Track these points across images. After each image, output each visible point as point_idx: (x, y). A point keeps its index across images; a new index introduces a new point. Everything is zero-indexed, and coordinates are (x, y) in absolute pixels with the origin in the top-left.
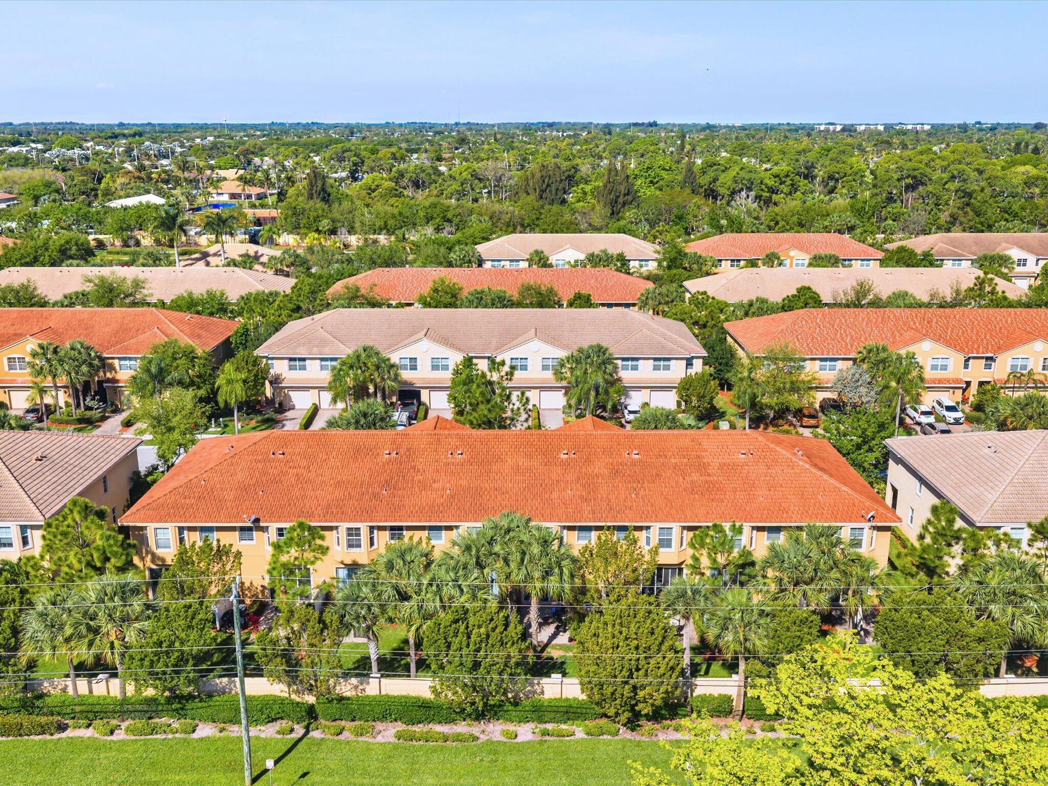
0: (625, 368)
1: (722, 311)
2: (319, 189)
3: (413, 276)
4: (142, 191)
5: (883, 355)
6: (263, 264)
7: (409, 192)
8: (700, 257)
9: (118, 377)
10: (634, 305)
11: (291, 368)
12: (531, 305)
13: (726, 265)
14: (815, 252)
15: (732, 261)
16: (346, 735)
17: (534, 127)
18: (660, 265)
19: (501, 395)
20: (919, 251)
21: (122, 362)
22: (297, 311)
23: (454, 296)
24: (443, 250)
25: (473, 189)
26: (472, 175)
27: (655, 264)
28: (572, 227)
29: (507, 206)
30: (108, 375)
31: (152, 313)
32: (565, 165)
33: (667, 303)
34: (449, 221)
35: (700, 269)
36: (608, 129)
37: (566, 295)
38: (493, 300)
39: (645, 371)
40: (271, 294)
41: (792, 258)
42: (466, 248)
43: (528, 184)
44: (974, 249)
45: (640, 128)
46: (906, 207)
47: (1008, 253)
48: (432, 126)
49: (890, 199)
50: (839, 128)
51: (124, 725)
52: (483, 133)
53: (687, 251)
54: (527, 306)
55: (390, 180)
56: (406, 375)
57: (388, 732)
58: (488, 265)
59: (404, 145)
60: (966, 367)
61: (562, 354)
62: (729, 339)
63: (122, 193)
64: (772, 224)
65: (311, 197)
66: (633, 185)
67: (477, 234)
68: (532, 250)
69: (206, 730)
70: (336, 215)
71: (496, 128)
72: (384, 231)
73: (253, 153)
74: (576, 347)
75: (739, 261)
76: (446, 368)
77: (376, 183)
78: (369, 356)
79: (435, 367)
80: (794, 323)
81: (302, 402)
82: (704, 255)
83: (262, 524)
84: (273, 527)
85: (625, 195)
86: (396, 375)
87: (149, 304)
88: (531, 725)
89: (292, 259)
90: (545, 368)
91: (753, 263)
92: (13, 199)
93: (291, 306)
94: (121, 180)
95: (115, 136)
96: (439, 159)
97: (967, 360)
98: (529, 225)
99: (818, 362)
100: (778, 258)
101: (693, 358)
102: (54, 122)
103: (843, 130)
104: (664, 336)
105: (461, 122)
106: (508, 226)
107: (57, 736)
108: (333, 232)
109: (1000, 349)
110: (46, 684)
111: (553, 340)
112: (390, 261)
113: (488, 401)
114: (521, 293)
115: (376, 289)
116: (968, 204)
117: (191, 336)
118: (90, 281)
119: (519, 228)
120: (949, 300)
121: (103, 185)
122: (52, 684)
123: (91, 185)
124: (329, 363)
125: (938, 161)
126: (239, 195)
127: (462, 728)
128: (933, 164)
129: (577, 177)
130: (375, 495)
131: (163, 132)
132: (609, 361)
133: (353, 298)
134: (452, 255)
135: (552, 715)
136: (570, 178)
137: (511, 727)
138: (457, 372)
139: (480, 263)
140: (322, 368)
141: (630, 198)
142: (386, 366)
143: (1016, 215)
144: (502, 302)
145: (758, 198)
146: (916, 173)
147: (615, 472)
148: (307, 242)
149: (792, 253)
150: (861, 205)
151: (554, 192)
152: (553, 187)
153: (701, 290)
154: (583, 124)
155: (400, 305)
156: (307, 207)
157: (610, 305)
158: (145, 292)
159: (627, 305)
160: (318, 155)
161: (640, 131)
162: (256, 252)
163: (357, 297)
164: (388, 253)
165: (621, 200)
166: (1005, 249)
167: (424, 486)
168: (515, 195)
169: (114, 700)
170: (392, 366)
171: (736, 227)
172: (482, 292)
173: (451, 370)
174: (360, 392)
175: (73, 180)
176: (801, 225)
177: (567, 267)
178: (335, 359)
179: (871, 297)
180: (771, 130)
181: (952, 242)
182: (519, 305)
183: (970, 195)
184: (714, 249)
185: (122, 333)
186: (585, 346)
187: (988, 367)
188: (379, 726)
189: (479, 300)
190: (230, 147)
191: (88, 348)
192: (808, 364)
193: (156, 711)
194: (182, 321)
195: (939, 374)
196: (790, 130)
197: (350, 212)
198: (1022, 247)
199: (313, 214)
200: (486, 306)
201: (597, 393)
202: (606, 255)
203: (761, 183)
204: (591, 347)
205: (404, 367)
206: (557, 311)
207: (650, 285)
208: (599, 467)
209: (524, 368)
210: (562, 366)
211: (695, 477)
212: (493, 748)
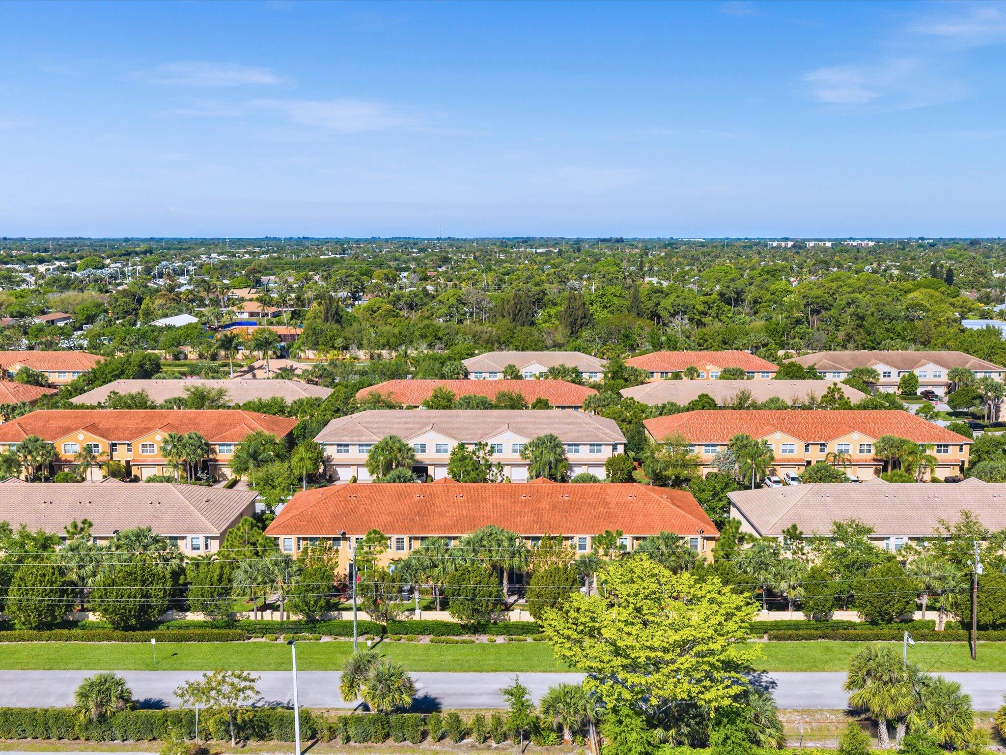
0: (570, 451)
1: (643, 412)
2: (333, 312)
3: (418, 386)
4: (177, 311)
5: (745, 442)
6: (298, 376)
7: (404, 313)
8: (636, 370)
9: (218, 458)
10: (581, 407)
11: (339, 451)
12: (506, 407)
13: (657, 376)
14: (726, 366)
15: (662, 373)
16: (403, 641)
17: (510, 243)
18: (606, 376)
19: (485, 465)
20: (805, 366)
21: (222, 448)
22: (338, 412)
23: (449, 401)
24: (437, 365)
25: (458, 312)
26: (457, 300)
27: (602, 375)
28: (539, 346)
29: (487, 327)
30: (211, 456)
31: (239, 413)
32: (535, 289)
33: (604, 406)
34: (440, 339)
35: (636, 380)
36: (577, 245)
37: (531, 400)
38: (478, 404)
39: (584, 454)
40: (316, 399)
41: (708, 371)
42: (456, 363)
43: (503, 308)
44: (850, 364)
45: (608, 244)
46: (812, 327)
47: (874, 367)
48: (415, 242)
49: (798, 322)
50: (790, 244)
51: (282, 637)
52: (463, 250)
53: (627, 365)
54: (502, 408)
55: (389, 303)
56: (419, 456)
57: (426, 640)
58: (472, 377)
59: (393, 264)
60: (807, 450)
61: (526, 441)
62: (646, 432)
63: (160, 312)
64: (701, 341)
65: (326, 320)
66: (588, 310)
67: (463, 351)
68: (506, 365)
69: (326, 639)
70: (349, 335)
71: (475, 244)
72: (387, 347)
73: (260, 272)
74: (536, 436)
75: (667, 373)
76: (446, 451)
77: (377, 306)
78: (394, 442)
79: (438, 451)
80: (688, 420)
81: (345, 475)
82: (639, 369)
83: (347, 536)
84: (353, 537)
85: (582, 318)
86: (413, 456)
87: (229, 407)
88: (503, 637)
89: (321, 372)
90: (514, 451)
91: (677, 376)
92: (69, 318)
93: (334, 408)
94: (159, 302)
95: (128, 254)
96: (426, 279)
97: (807, 446)
98: (504, 342)
99: (703, 447)
100: (697, 371)
101: (617, 444)
102: (64, 237)
103: (794, 246)
104: (597, 429)
105: (443, 237)
106: (487, 343)
107: (246, 641)
108: (346, 348)
109: (831, 438)
110: (238, 615)
111: (520, 432)
112: (396, 374)
113: (477, 469)
114: (498, 399)
115: (392, 396)
116: (860, 326)
117: (268, 429)
118: (188, 390)
119: (496, 345)
120: (807, 404)
121: (143, 306)
122: (241, 615)
123: (132, 306)
124: (365, 448)
125: (845, 288)
126: (258, 314)
127: (466, 637)
128: (840, 290)
129: (546, 299)
130: (412, 520)
131: (169, 249)
132: (558, 445)
133: (376, 403)
134: (444, 368)
135: (514, 630)
136: (539, 300)
137: (493, 637)
138: (454, 453)
139: (466, 375)
140: (360, 451)
141: (586, 320)
142: (404, 449)
143: (899, 335)
144: (484, 405)
145: (691, 320)
146: (818, 300)
147: (554, 507)
148: (329, 356)
149: (708, 367)
150: (773, 326)
151: (524, 316)
152: (524, 312)
153: (630, 396)
154: (555, 239)
155: (409, 408)
156: (325, 328)
157: (563, 408)
158: (227, 398)
159: (576, 408)
160: (317, 273)
161: (607, 247)
162: (292, 366)
163: (379, 402)
164: (394, 367)
165: (579, 322)
166: (873, 364)
167: (440, 515)
168: (492, 318)
169: (277, 623)
170: (410, 449)
171: (673, 345)
172: (470, 398)
173: (450, 452)
174: (388, 467)
175: (117, 301)
176: (725, 343)
177: (533, 379)
178: (369, 445)
179: (750, 402)
180: (727, 246)
181: (833, 359)
182: (497, 407)
183: (862, 318)
184: (647, 364)
185: (221, 427)
186: (542, 435)
187: (822, 450)
188: (421, 637)
189: (468, 404)
190: (237, 266)
191: (199, 438)
192: (696, 449)
193: (300, 629)
194: (259, 419)
195: (788, 456)
196: (745, 247)
197: (360, 332)
198: (887, 363)
199: (329, 334)
200: (472, 408)
201: (550, 468)
202: (564, 368)
203: (694, 308)
204: (546, 436)
205: (417, 450)
206: (524, 411)
207: (595, 392)
208: (545, 504)
209: (500, 451)
210: (526, 449)
211: (601, 509)
212: (483, 646)
